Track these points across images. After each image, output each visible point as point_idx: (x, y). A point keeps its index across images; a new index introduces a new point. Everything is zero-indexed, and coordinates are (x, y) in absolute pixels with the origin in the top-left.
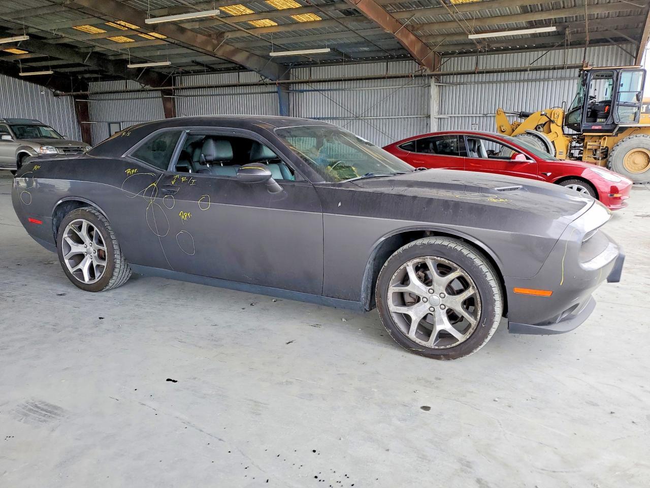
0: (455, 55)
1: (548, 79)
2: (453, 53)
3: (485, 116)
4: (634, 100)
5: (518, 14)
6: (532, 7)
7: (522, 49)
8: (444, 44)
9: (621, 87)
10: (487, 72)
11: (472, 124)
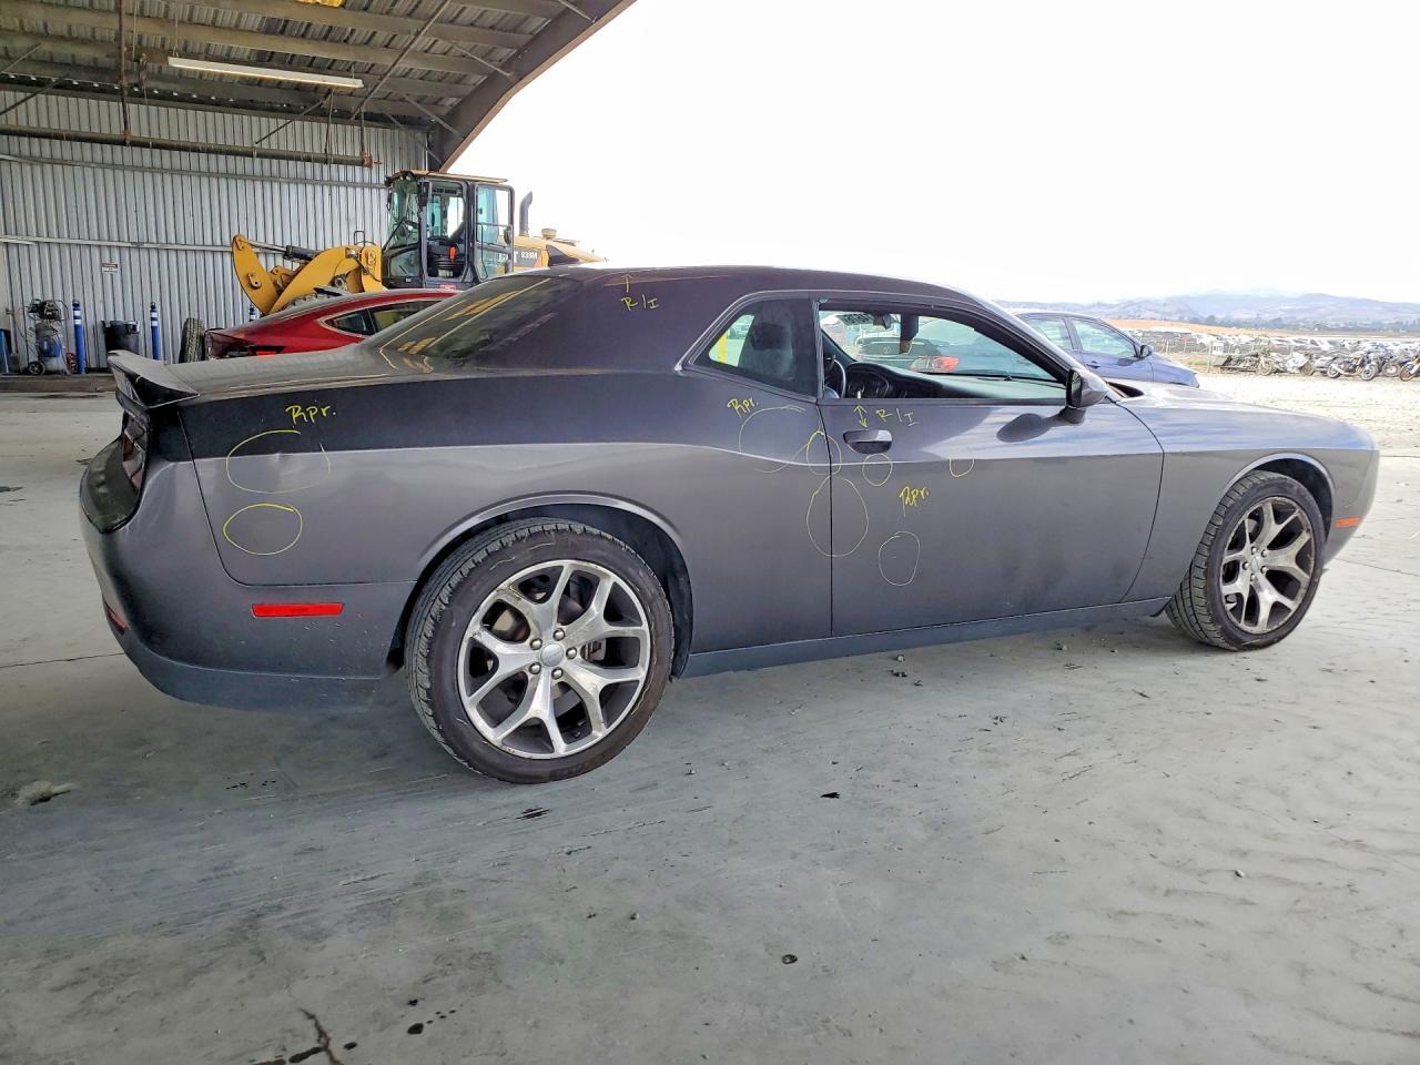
0: (48, 89)
1: (272, 179)
2: (40, 84)
3: (138, 246)
4: (501, 240)
5: (252, 31)
6: (289, 27)
7: (220, 105)
8: (34, 57)
9: (479, 215)
10: (157, 146)
11: (103, 265)
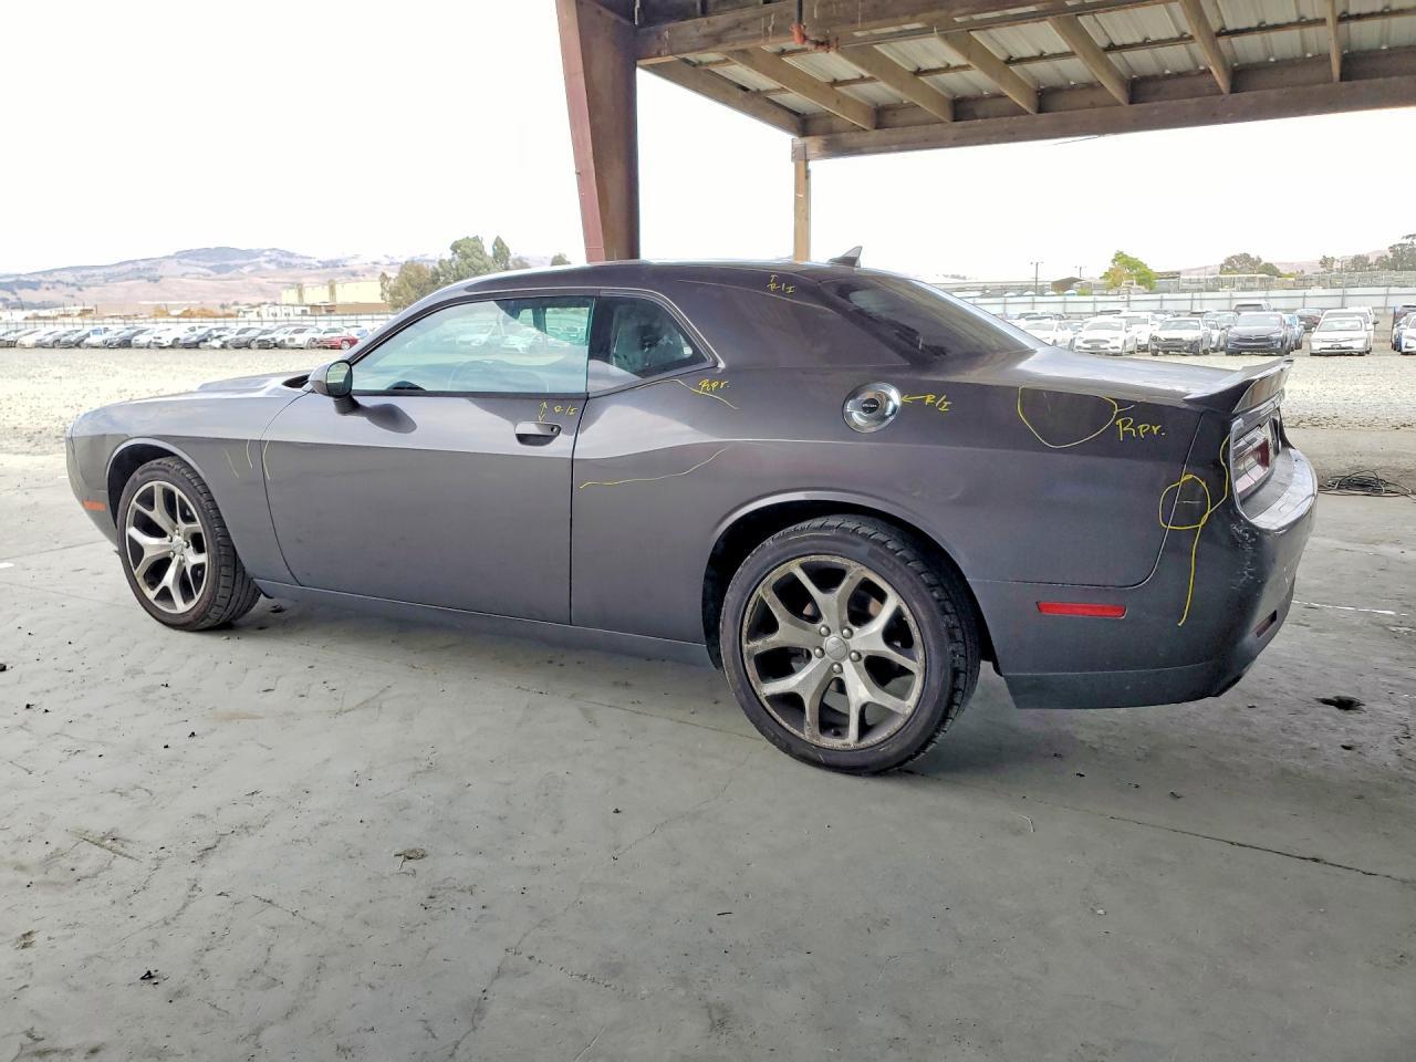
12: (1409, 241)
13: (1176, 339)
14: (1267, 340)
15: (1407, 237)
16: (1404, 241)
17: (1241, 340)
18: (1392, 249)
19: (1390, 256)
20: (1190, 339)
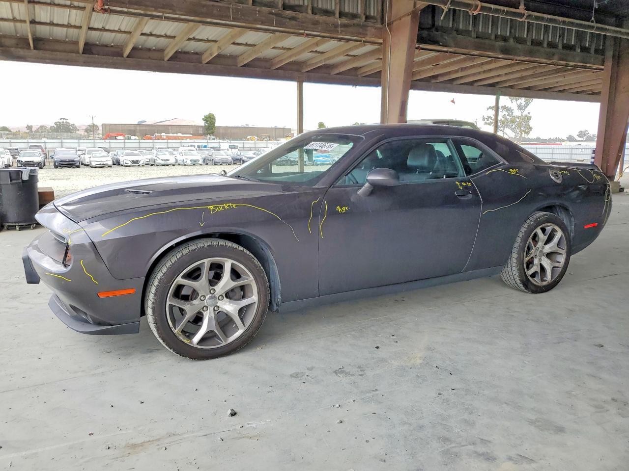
12: (62, 121)
13: (30, 161)
14: (73, 161)
15: (61, 119)
16: (60, 121)
17: (61, 161)
18: (56, 123)
19: (55, 126)
20: (37, 161)
